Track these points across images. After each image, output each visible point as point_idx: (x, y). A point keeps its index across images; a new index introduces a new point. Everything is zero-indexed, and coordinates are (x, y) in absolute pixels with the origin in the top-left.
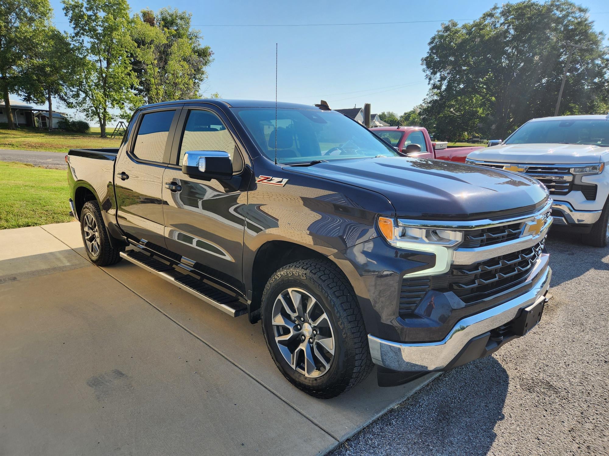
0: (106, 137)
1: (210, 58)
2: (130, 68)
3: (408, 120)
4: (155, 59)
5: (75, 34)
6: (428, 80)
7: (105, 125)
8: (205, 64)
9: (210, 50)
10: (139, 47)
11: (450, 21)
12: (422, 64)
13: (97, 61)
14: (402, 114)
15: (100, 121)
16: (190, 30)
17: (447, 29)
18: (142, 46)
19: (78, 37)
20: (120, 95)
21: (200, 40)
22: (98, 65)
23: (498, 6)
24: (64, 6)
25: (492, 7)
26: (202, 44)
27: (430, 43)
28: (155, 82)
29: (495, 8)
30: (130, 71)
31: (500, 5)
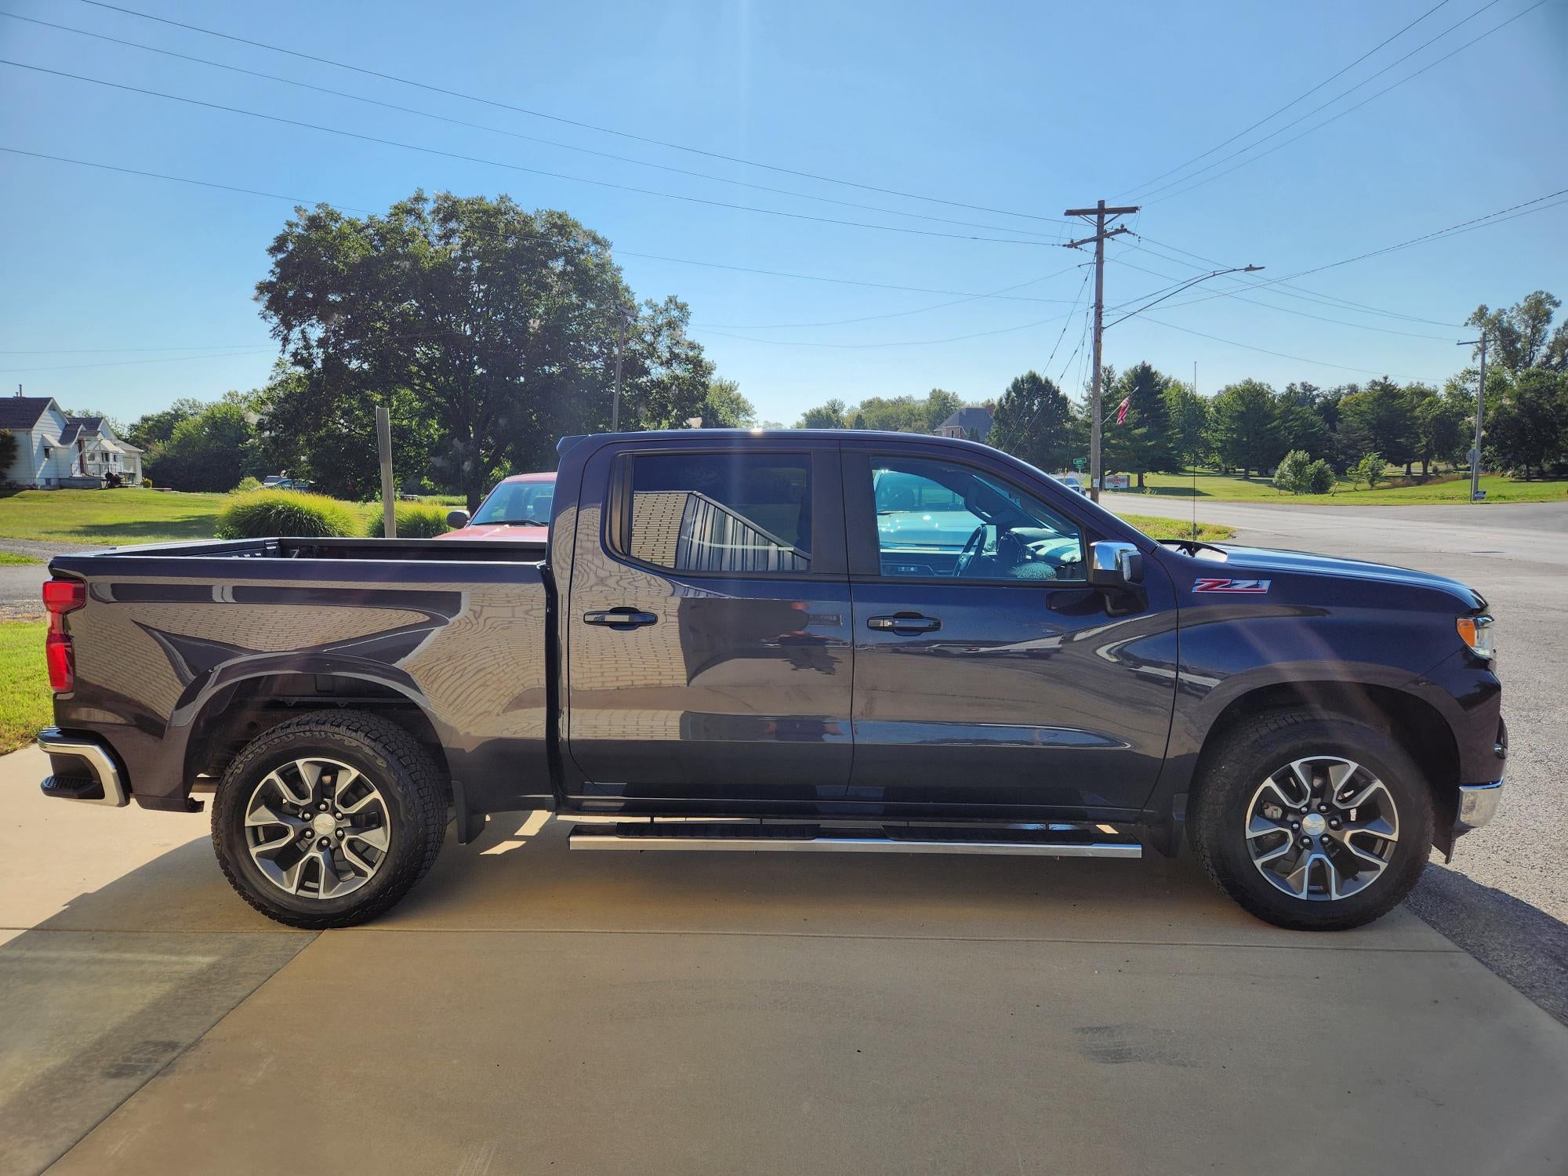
3: (169, 438)
6: (278, 343)
11: (319, 206)
12: (256, 299)
14: (136, 421)
17: (314, 223)
23: (425, 196)
25: (413, 195)
27: (273, 251)
29: (419, 199)
31: (430, 194)
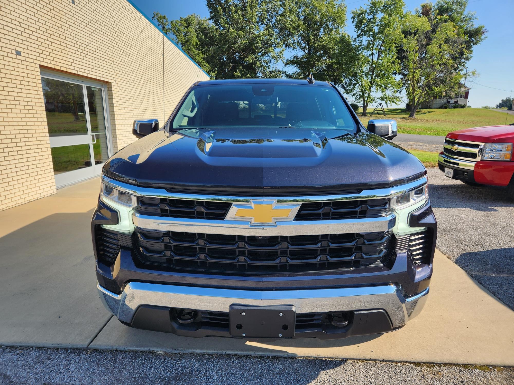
0: (366, 116)
1: (483, 37)
2: (395, 57)
4: (416, 46)
5: (357, 36)
7: (367, 106)
8: (475, 43)
9: (484, 28)
10: (405, 37)
13: (370, 55)
15: (364, 103)
16: (465, 13)
18: (408, 36)
19: (359, 38)
20: (384, 81)
21: (474, 20)
22: (370, 58)
24: (352, 15)
26: (475, 25)
28: (413, 67)
30: (395, 59)
